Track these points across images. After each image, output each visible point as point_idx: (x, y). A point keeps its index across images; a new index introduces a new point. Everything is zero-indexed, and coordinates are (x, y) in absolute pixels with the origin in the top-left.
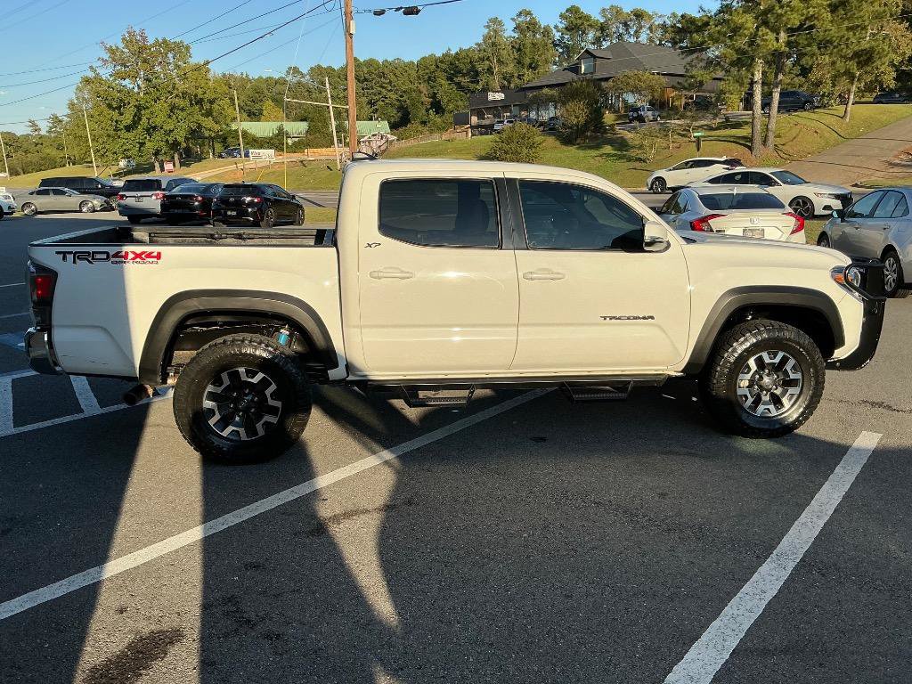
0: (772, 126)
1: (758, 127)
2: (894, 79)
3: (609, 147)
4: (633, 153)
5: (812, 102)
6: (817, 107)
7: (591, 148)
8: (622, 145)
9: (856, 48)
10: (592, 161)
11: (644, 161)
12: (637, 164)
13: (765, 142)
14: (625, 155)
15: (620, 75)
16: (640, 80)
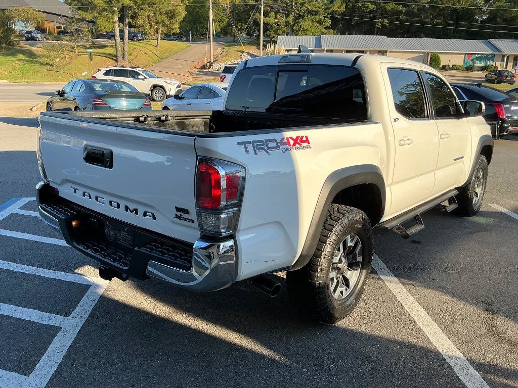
0: (126, 48)
1: (119, 49)
2: (179, 28)
3: (22, 55)
4: (42, 60)
5: (137, 37)
6: (140, 40)
7: (8, 55)
8: (31, 54)
9: (166, 9)
10: (13, 64)
11: (52, 66)
12: (48, 67)
13: (123, 57)
14: (36, 61)
15: (11, 8)
16: (27, 13)
